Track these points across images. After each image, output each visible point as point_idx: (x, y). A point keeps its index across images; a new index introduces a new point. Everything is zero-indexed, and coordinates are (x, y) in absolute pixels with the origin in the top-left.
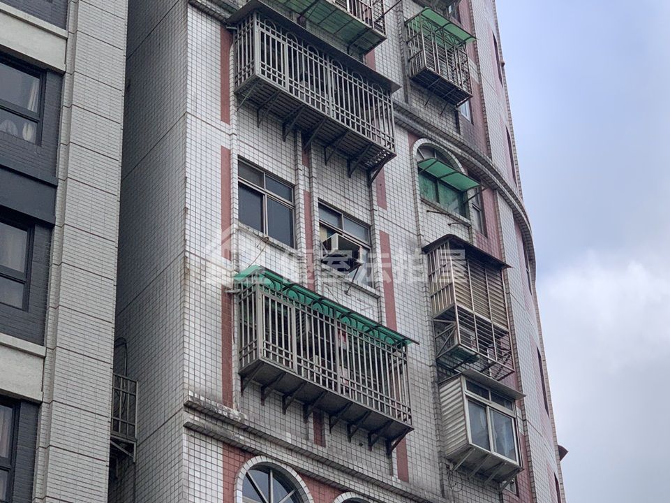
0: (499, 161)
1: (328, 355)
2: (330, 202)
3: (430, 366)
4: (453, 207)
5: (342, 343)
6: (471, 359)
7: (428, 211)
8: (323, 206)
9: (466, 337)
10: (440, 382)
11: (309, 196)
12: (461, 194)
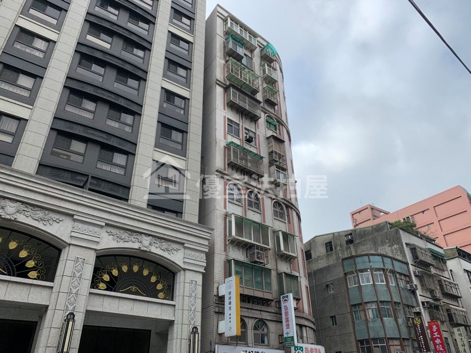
0: (284, 119)
1: (246, 160)
2: (247, 128)
3: (268, 163)
4: (273, 129)
5: (249, 158)
6: (277, 161)
7: (268, 130)
9: (276, 157)
10: (270, 166)
11: (242, 126)
12: (275, 126)
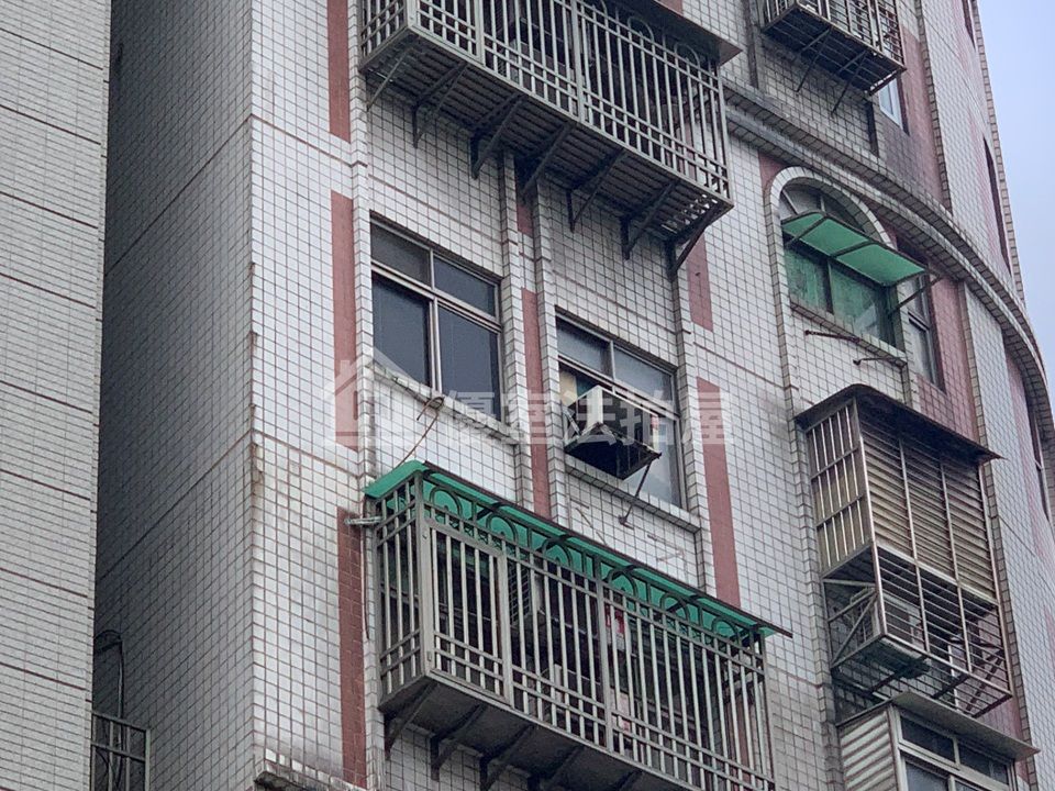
0: (969, 215)
1: (585, 664)
2: (583, 315)
3: (818, 687)
4: (864, 322)
5: (613, 636)
6: (910, 668)
7: (807, 333)
8: (569, 325)
9: (898, 619)
10: (840, 721)
11: (534, 302)
12: (882, 292)
